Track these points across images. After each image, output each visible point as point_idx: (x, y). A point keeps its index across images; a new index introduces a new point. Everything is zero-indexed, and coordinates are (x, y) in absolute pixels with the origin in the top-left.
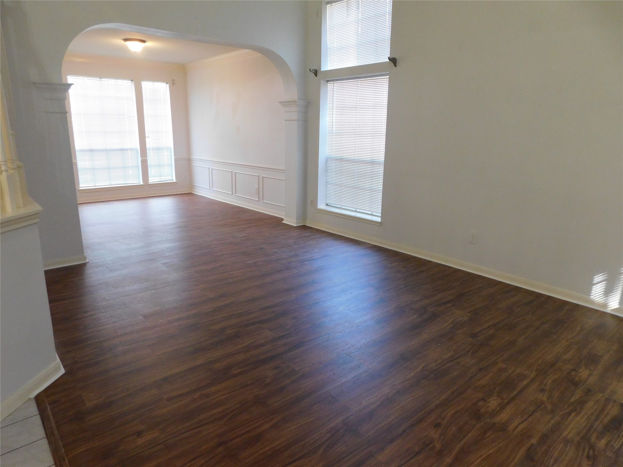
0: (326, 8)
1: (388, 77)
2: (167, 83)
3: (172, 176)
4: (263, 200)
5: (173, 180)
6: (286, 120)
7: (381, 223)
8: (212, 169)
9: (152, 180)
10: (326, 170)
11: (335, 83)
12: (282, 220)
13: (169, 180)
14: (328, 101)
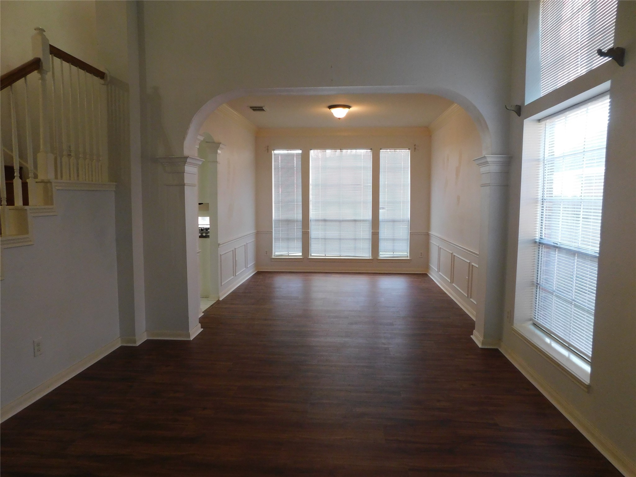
0: (539, 6)
2: (409, 149)
3: (406, 253)
5: (406, 257)
6: (482, 186)
7: (588, 387)
8: (440, 248)
9: (383, 255)
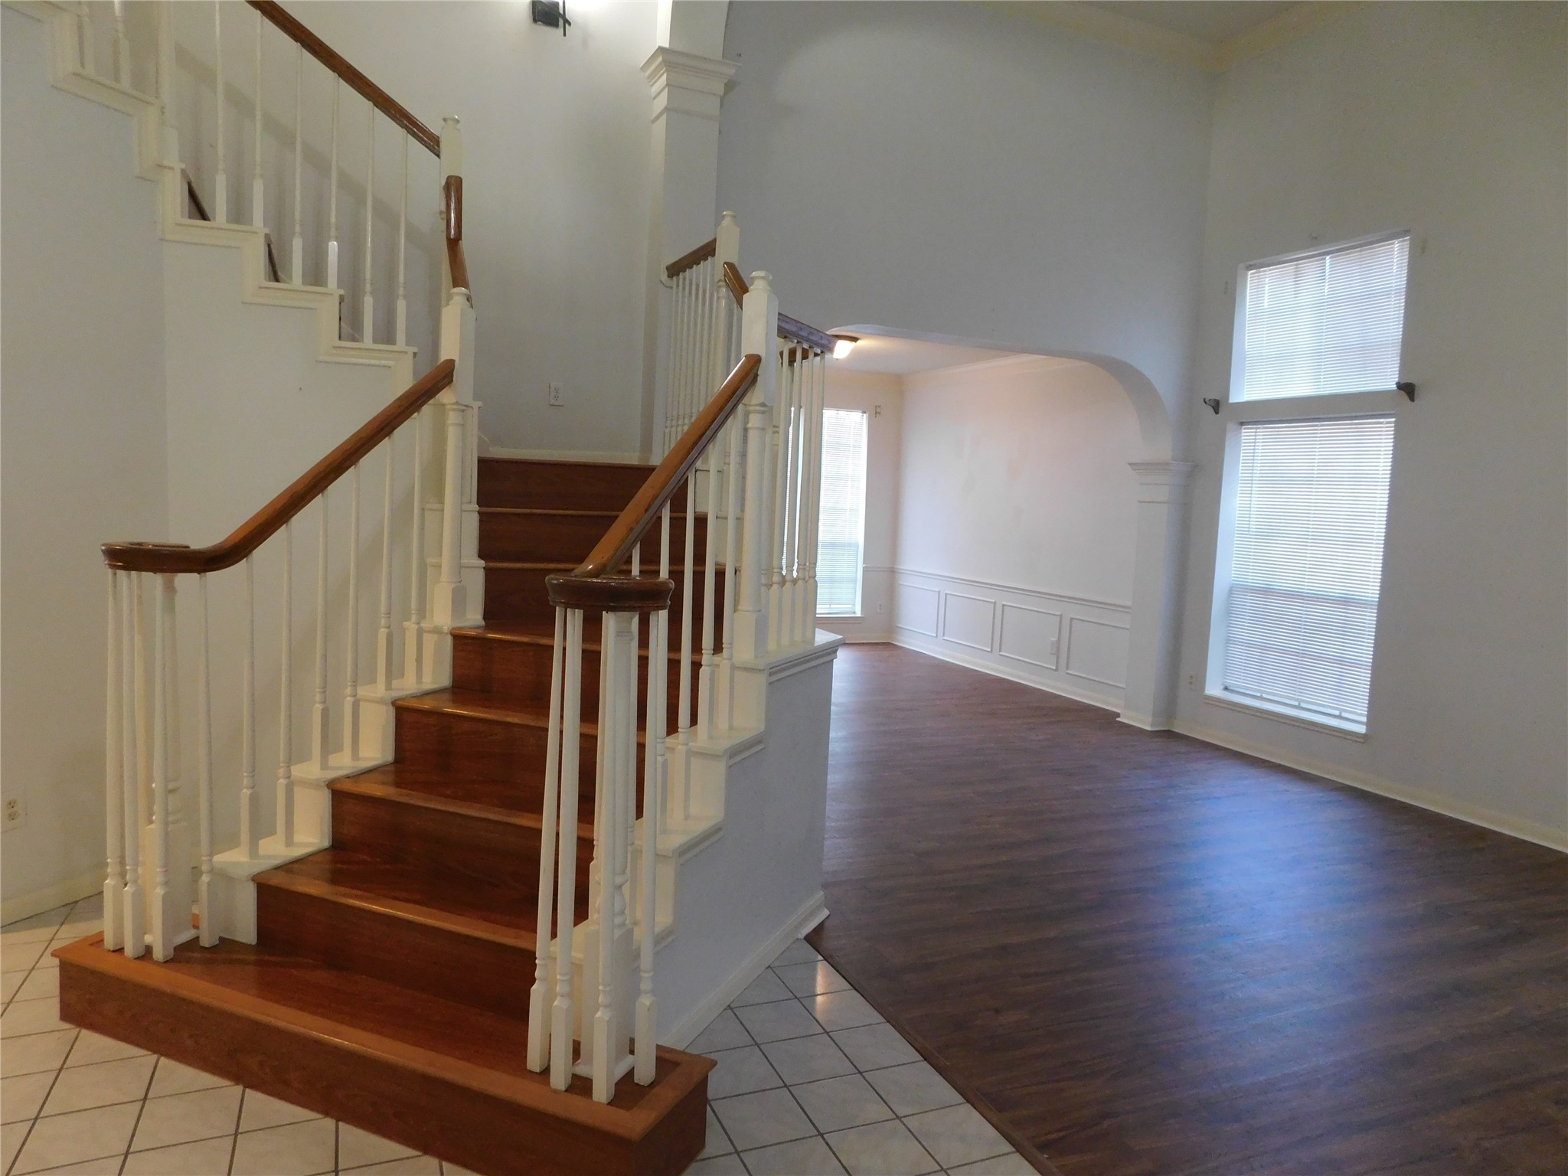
0: (1246, 276)
1: (1394, 420)
2: (864, 412)
3: (854, 605)
4: (1067, 669)
5: (854, 613)
6: (1140, 502)
7: (1365, 736)
8: (946, 594)
10: (1228, 612)
11: (1259, 428)
12: (1118, 715)
13: (847, 613)
14: (1241, 465)
